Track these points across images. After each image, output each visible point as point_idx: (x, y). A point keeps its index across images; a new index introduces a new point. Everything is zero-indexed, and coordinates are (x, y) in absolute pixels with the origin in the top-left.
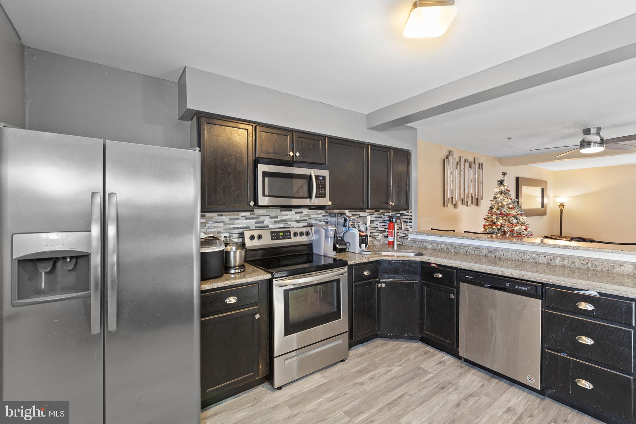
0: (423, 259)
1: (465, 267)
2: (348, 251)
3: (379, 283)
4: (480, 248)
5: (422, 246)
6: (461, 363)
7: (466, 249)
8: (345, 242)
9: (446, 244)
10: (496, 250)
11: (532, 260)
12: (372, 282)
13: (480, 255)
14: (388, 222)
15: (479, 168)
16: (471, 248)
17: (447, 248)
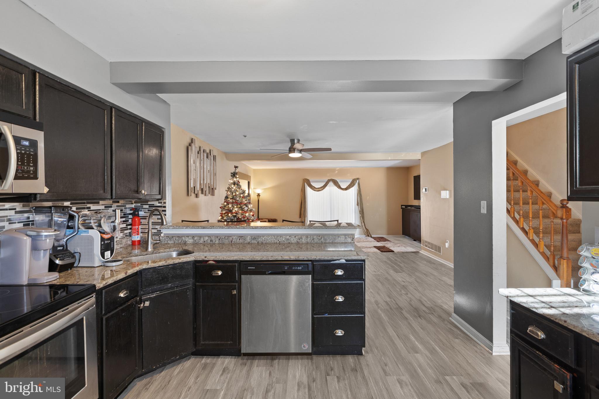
0: (199, 258)
1: (248, 258)
2: (77, 267)
3: (141, 301)
4: (244, 236)
5: (181, 241)
6: (243, 359)
7: (231, 238)
8: (70, 253)
9: (209, 236)
10: (259, 236)
11: (286, 242)
12: (132, 304)
13: (244, 243)
14: (130, 216)
15: (214, 160)
16: (235, 237)
17: (211, 241)
